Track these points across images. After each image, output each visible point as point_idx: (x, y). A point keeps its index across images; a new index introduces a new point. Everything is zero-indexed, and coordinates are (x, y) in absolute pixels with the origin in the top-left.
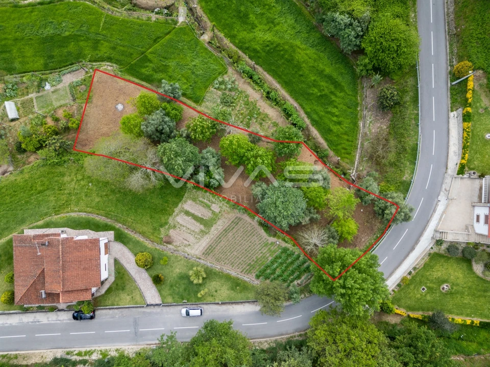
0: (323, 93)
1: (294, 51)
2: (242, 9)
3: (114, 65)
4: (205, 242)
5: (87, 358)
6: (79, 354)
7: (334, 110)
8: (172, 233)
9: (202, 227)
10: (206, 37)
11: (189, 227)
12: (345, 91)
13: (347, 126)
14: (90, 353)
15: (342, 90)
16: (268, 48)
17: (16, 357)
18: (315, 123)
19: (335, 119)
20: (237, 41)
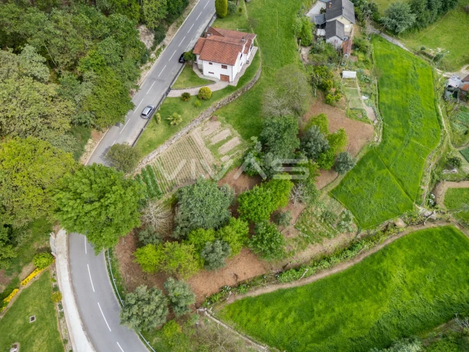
0: (316, 315)
1: (376, 301)
2: (432, 263)
3: (378, 144)
4: (199, 141)
5: (155, 51)
6: (160, 50)
7: (290, 320)
8: (218, 123)
9: (214, 144)
10: (400, 223)
11: (218, 135)
12: (312, 342)
13: (267, 327)
14: (157, 54)
15: (315, 340)
16: (382, 274)
17: (178, 26)
18: (281, 293)
19: (280, 316)
20: (394, 247)
